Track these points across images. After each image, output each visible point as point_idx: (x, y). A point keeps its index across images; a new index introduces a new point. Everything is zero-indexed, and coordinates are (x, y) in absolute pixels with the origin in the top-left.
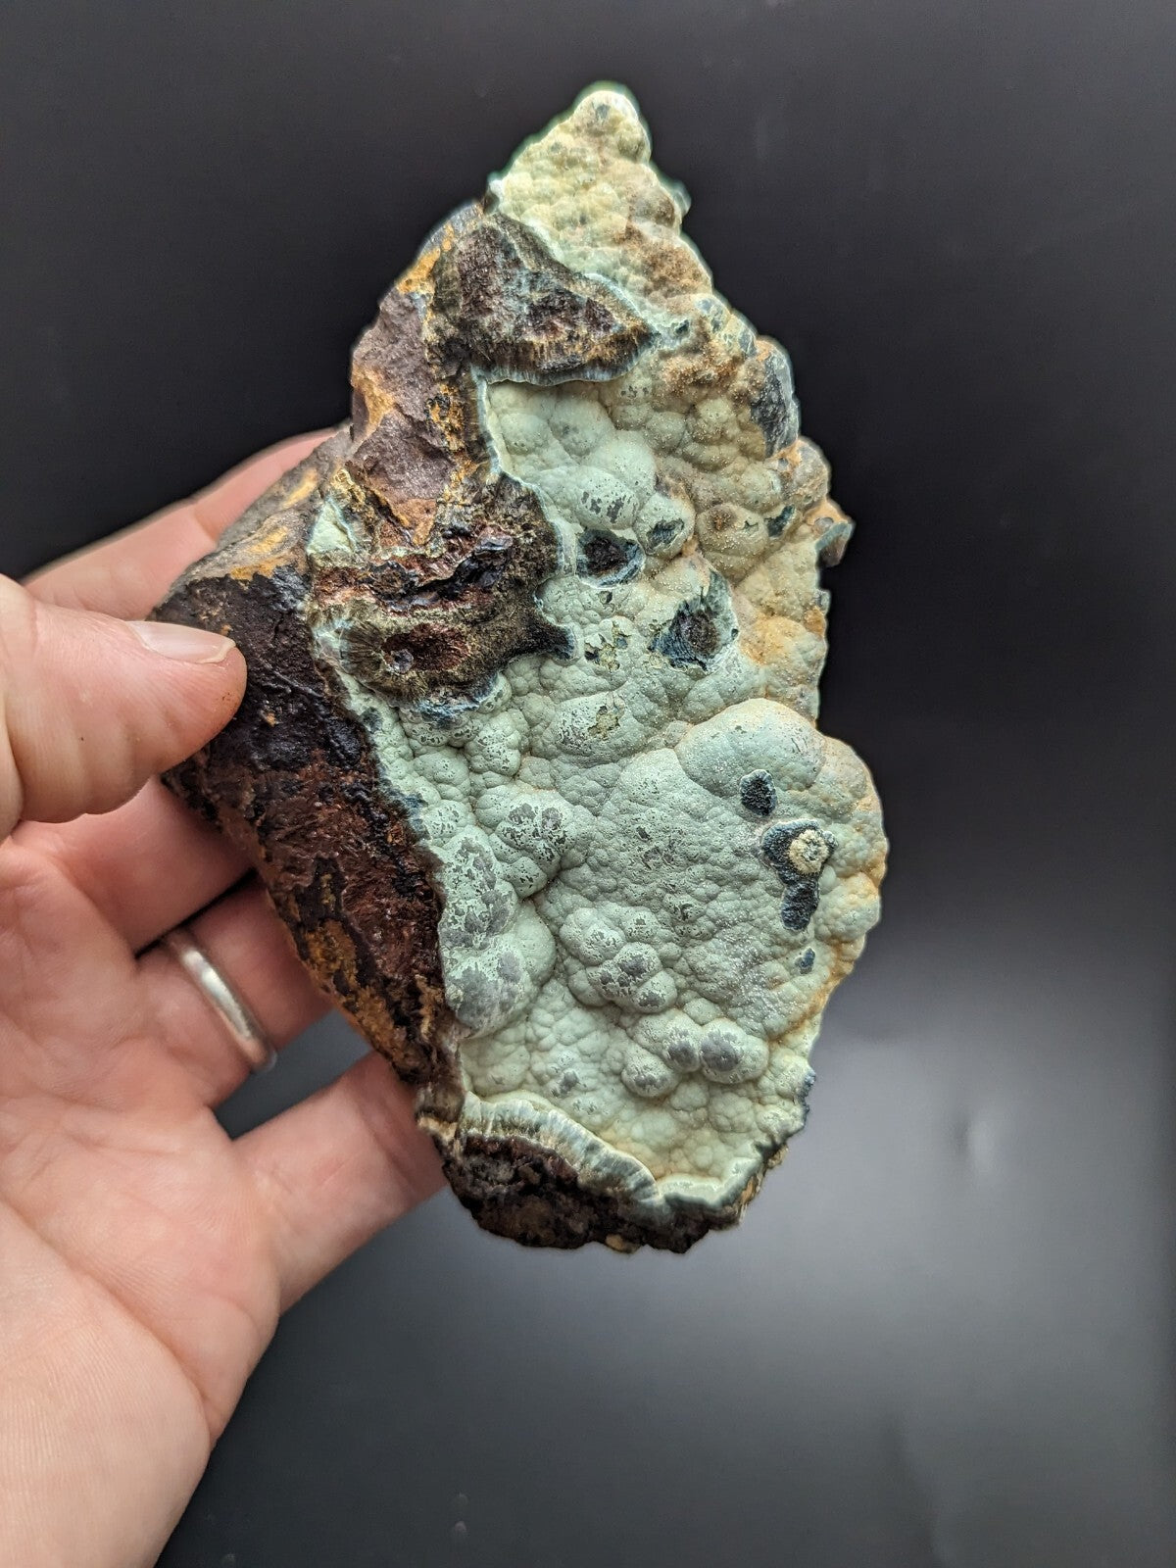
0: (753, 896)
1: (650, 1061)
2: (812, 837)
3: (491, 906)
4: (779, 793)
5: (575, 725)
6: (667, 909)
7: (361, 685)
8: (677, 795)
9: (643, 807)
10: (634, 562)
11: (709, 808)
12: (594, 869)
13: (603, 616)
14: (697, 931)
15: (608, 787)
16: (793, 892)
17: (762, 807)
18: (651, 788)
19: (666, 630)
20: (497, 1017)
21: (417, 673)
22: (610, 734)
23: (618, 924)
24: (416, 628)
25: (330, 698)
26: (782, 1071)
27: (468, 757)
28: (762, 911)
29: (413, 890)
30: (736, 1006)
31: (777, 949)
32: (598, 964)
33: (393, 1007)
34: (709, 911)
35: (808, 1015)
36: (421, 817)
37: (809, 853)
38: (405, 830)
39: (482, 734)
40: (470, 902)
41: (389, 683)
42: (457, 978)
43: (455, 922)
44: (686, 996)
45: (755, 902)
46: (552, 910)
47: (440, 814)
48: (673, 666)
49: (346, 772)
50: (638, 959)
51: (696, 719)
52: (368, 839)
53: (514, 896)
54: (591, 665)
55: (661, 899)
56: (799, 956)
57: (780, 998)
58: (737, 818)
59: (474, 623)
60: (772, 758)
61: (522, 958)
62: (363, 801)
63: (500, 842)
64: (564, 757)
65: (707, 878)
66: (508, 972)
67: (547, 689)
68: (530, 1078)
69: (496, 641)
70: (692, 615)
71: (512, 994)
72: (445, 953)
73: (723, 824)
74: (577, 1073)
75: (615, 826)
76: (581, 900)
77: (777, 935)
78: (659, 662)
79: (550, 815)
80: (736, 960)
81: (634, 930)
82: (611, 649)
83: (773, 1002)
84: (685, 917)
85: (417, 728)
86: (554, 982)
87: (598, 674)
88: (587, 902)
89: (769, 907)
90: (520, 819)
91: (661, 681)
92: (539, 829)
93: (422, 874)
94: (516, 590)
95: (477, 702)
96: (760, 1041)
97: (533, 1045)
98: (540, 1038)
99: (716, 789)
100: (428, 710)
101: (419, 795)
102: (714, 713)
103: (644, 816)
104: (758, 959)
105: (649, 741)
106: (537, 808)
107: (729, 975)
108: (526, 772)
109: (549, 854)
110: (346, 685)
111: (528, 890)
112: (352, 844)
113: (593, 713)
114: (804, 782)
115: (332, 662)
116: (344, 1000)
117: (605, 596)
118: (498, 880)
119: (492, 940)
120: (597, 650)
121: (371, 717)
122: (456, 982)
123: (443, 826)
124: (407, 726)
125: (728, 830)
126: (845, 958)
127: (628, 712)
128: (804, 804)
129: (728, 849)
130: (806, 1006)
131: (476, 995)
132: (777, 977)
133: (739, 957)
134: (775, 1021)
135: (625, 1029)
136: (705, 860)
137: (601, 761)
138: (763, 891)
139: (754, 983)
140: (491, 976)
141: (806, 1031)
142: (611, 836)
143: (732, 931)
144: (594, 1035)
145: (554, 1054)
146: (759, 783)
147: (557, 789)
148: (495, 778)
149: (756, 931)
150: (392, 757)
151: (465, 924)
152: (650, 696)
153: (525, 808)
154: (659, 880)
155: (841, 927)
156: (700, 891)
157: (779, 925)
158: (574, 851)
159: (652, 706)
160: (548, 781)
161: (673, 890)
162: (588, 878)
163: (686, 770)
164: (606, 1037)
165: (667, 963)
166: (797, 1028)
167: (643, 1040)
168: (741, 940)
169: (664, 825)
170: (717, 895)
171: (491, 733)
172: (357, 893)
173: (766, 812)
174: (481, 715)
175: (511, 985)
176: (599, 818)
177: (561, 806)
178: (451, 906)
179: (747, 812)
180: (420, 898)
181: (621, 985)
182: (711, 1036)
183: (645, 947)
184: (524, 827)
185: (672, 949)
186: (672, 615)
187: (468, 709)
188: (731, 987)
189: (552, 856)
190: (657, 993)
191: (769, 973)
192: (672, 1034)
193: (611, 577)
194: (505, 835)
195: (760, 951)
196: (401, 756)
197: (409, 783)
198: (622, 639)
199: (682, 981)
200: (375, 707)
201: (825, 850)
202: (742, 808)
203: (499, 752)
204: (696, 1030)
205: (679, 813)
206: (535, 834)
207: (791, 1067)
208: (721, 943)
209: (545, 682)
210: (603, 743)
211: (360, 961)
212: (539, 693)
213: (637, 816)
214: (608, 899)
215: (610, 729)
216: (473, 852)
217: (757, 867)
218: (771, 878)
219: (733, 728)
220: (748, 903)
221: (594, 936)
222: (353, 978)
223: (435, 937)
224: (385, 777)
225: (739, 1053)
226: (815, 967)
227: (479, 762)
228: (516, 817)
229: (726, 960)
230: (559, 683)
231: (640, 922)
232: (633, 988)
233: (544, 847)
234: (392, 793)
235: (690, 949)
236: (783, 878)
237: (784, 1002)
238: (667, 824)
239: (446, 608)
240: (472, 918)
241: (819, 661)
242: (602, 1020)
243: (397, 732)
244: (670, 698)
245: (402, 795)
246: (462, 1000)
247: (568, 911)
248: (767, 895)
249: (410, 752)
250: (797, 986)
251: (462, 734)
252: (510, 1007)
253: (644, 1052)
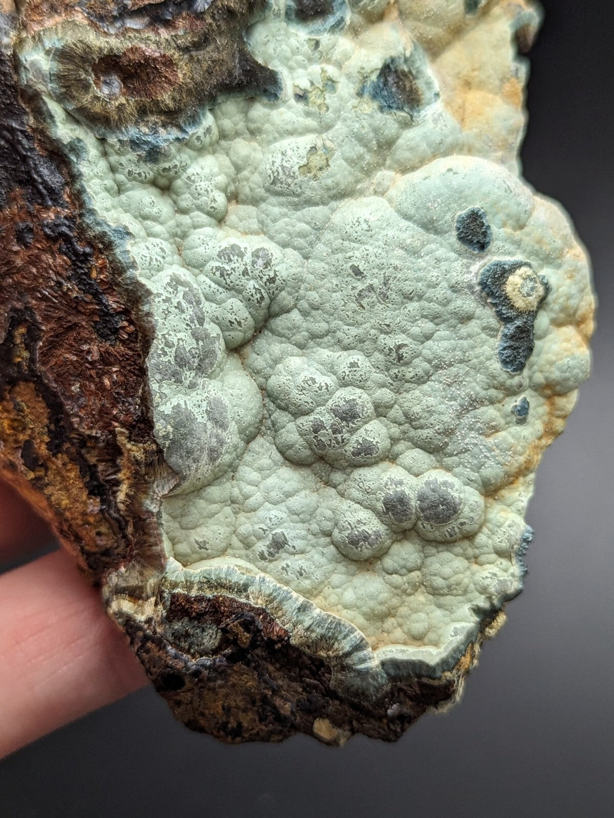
0: (470, 336)
1: (364, 514)
2: (529, 273)
3: (201, 343)
4: (495, 230)
5: (285, 164)
6: (381, 351)
7: (68, 113)
8: (391, 233)
9: (356, 245)
10: (338, 15)
11: (423, 245)
12: (305, 314)
13: (310, 60)
14: (412, 375)
15: (318, 229)
16: (511, 328)
17: (478, 242)
18: (365, 226)
19: (374, 77)
20: (204, 468)
21: (127, 100)
22: (319, 174)
23: (331, 369)
24: (128, 50)
25: (34, 130)
26: (499, 527)
27: (174, 197)
28: (478, 351)
29: (116, 331)
30: (451, 455)
31: (493, 392)
32: (307, 413)
33: (88, 471)
34: (424, 351)
35: (523, 471)
36: (128, 248)
37: (526, 288)
38: (111, 262)
39: (190, 171)
40: (180, 335)
41: (97, 108)
42: (166, 413)
43: (165, 354)
44: (400, 447)
45: (470, 341)
46: (259, 361)
47: (148, 248)
48: (382, 111)
49: (47, 208)
50: (352, 403)
51: (405, 169)
52: (69, 279)
53: (222, 341)
54: (300, 106)
55: (375, 341)
56: (515, 404)
57: (497, 447)
58: (453, 255)
59: (185, 50)
60: (487, 195)
61: (230, 406)
62: (67, 235)
63: (208, 281)
64: (273, 200)
65: (423, 316)
66: (217, 416)
67: (253, 133)
68: (235, 541)
69: (207, 71)
70: (396, 72)
71: (221, 442)
72: (154, 386)
73: (438, 260)
74: (286, 534)
75: (327, 267)
76: (290, 348)
77: (494, 377)
78: (369, 107)
79: (261, 254)
80: (452, 403)
81: (347, 373)
82: (320, 92)
83: (490, 450)
84: (400, 358)
85: (123, 160)
86: (260, 440)
87: (308, 114)
88: (296, 350)
89: (485, 347)
90: (229, 256)
91: (370, 125)
92: (249, 268)
93: (126, 312)
94: (227, 22)
95: (186, 132)
96: (477, 492)
97: (237, 504)
98: (247, 497)
99: (430, 226)
100: (138, 139)
101: (126, 227)
102: (423, 162)
103: (357, 254)
104: (475, 403)
105: (359, 186)
106: (246, 248)
107: (445, 418)
108: (232, 218)
109: (259, 296)
110: (53, 112)
111: (237, 335)
112: (51, 287)
113: (303, 152)
114: (518, 220)
115: (40, 87)
116: (32, 475)
117: (313, 43)
118: (207, 319)
119: (200, 381)
120: (306, 91)
121: (76, 148)
122: (165, 417)
123: (151, 259)
124: (114, 159)
125: (444, 266)
126: (558, 413)
127: (338, 154)
128: (518, 244)
129: (444, 284)
130: (522, 459)
131: (185, 434)
132: (493, 423)
133: (455, 400)
134: (492, 470)
135: (335, 487)
136: (420, 298)
137: (310, 202)
138: (479, 331)
139: (471, 429)
140: (201, 418)
141: (521, 489)
142: (323, 277)
143: (448, 372)
144: (303, 493)
145: (261, 513)
146: (475, 217)
147: (265, 233)
148: (203, 218)
149: (472, 372)
150: (97, 188)
151: (176, 357)
152: (361, 139)
153: (234, 247)
154: (373, 321)
155: (556, 375)
156: (415, 330)
157: (496, 366)
158: (283, 293)
159: (362, 150)
160: (255, 226)
161: (387, 330)
162: (298, 323)
163: (398, 211)
164: (314, 497)
165: (381, 410)
166: (512, 483)
167: (356, 494)
168: (456, 381)
169: (378, 261)
170: (432, 334)
171: (199, 170)
172: (53, 345)
173: (482, 246)
174: (188, 150)
175: (220, 431)
176: (310, 261)
177: (273, 248)
178: (160, 337)
179: (464, 247)
180: (123, 342)
181: (334, 432)
182: (427, 483)
183: (358, 391)
184: (233, 266)
185: (386, 395)
186: (380, 65)
187: (178, 139)
188: (448, 432)
189: (262, 298)
190: (372, 440)
191: (485, 418)
192: (386, 484)
193: (318, 24)
194: (214, 274)
195: (477, 394)
196: (107, 190)
197: (115, 215)
198: (330, 84)
199: (395, 430)
200: (82, 137)
201: (541, 290)
202: (458, 245)
203: (207, 191)
204: (410, 480)
205: (393, 250)
206: (245, 273)
207: (508, 523)
208: (437, 386)
209: (252, 126)
210: (313, 183)
211: (52, 427)
212: (244, 139)
213: (351, 254)
214: (319, 345)
215: (321, 169)
216: (182, 285)
217: (473, 305)
218: (487, 315)
219: (444, 170)
220: (465, 343)
221: (305, 381)
222: (43, 447)
223: (142, 372)
224: (91, 207)
225: (457, 500)
226: (530, 418)
227: (186, 200)
228: (226, 254)
229: (443, 403)
230: (267, 126)
231: (353, 365)
232: (346, 435)
233: (254, 288)
234: (98, 224)
235: (405, 395)
236: (499, 314)
237: (501, 450)
238: (384, 261)
239: (158, 34)
240: (182, 351)
241: (518, 131)
242: (312, 478)
243: (102, 165)
244: (380, 146)
245: (109, 226)
246: (171, 437)
247: (276, 361)
248: (483, 336)
249: (116, 188)
250: (513, 436)
251: (169, 169)
252: (218, 458)
253: (357, 506)
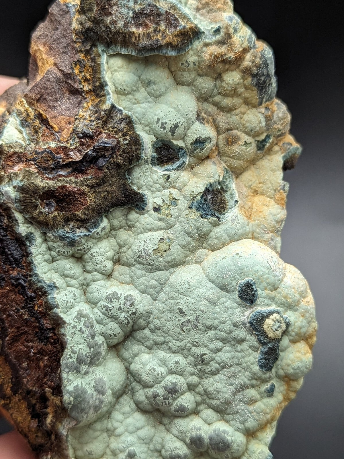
0: (242, 351)
1: (179, 444)
2: (277, 318)
3: (92, 349)
4: (260, 291)
5: (145, 248)
6: (193, 356)
7: (25, 219)
8: (202, 290)
9: (182, 296)
10: (182, 160)
11: (219, 299)
12: (152, 331)
13: (164, 188)
14: (209, 370)
15: (162, 284)
16: (265, 349)
17: (250, 299)
18: (187, 286)
19: (199, 197)
20: (91, 415)
21: (58, 214)
22: (165, 254)
23: (164, 363)
24: (59, 187)
25: (7, 226)
26: (254, 453)
27: (84, 263)
28: (246, 359)
29: (47, 338)
30: (229, 414)
31: (254, 382)
32: (151, 387)
33: (31, 407)
34: (217, 358)
35: (269, 422)
36: (55, 296)
37: (275, 327)
38: (45, 303)
39: (93, 251)
40: (80, 346)
41: (41, 219)
42: (70, 390)
43: (71, 357)
44: (201, 407)
45: (243, 354)
46: (126, 354)
47: (66, 295)
48: (202, 217)
49: (13, 269)
50: (175, 385)
51: (214, 249)
52: (23, 308)
53: (105, 345)
54: (156, 214)
55: (189, 350)
56: (267, 387)
57: (255, 411)
58: (235, 305)
59: (92, 187)
60: (257, 272)
61: (108, 381)
62: (22, 285)
63: (99, 313)
64: (138, 266)
65: (216, 339)
66: (100, 388)
67: (130, 227)
68: (108, 451)
69: (104, 198)
70: (213, 191)
71: (101, 402)
72: (64, 375)
73: (227, 308)
74: (136, 450)
75: (165, 307)
76: (143, 348)
77: (255, 374)
78: (195, 215)
79: (129, 298)
80: (231, 387)
81: (173, 367)
82: (167, 206)
83: (250, 413)
84: (203, 361)
85: (55, 245)
86: (125, 397)
87: (160, 220)
88: (147, 350)
89: (251, 357)
90: (111, 299)
91: (195, 225)
92: (122, 306)
93: (53, 329)
94: (117, 170)
95: (91, 232)
96: (242, 435)
97: (111, 432)
98: (115, 429)
99: (224, 288)
100: (63, 235)
101: (54, 283)
102: (224, 245)
103: (182, 301)
104: (243, 387)
105: (187, 259)
106: (121, 294)
107: (227, 396)
108: (116, 274)
109: (127, 321)
110: (17, 218)
111: (115, 341)
112: (14, 311)
113: (156, 242)
114: (273, 286)
115: (10, 205)
116: (3, 402)
117: (166, 177)
118: (97, 335)
119: (91, 369)
120: (160, 206)
121: (29, 237)
122: (70, 393)
123: (67, 301)
124: (50, 244)
125: (230, 311)
126: (292, 389)
127: (175, 242)
128: (273, 299)
129: (229, 322)
130: (269, 416)
131: (81, 401)
132: (254, 398)
133: (232, 385)
134: (251, 423)
135: (165, 425)
136: (216, 328)
137: (158, 269)
138: (248, 348)
139: (241, 401)
140: (90, 391)
141: (268, 430)
142: (163, 312)
143: (229, 370)
144: (146, 428)
145: (123, 438)
146: (248, 285)
147: (133, 284)
148: (99, 276)
149: (243, 371)
150: (40, 261)
151: (77, 359)
152: (189, 234)
153: (115, 294)
154: (189, 339)
155: (291, 371)
156: (212, 346)
157: (256, 368)
158: (141, 320)
159: (189, 239)
160: (128, 280)
161: (197, 345)
162: (148, 336)
163: (207, 277)
164: (153, 430)
165: (191, 387)
166: (263, 428)
167: (175, 432)
168: (234, 376)
169: (193, 307)
170: (221, 349)
171: (97, 250)
172: (15, 339)
173: (252, 302)
174: (92, 240)
175: (101, 396)
176: (156, 301)
177: (135, 293)
178: (69, 348)
179: (241, 302)
180: (51, 344)
181: (164, 399)
182: (214, 431)
183: (179, 377)
184: (113, 305)
185: (194, 379)
186: (203, 189)
187: (86, 235)
188: (228, 403)
189: (129, 322)
190: (185, 404)
191: (249, 395)
192: (192, 429)
193: (169, 166)
194: (102, 309)
195: (245, 383)
196: (46, 261)
197: (49, 276)
198: (174, 201)
199: (199, 398)
200: (32, 231)
201: (284, 326)
202: (238, 300)
203: (101, 261)
204: (205, 427)
205: (202, 301)
206: (120, 309)
207: (259, 451)
208: (223, 377)
209: (130, 223)
210: (161, 259)
211: (14, 380)
212: (125, 229)
213: (178, 301)
214: (159, 348)
215: (165, 251)
216: (83, 317)
217: (245, 334)
218: (253, 340)
219: (234, 254)
220: (239, 355)
221: (150, 370)
222: (9, 389)
223: (59, 366)
224: (36, 272)
225: (230, 441)
226: (275, 393)
227: (89, 266)
228: (110, 298)
229: (225, 387)
230: (137, 224)
231: (177, 363)
232: (171, 401)
233: (124, 317)
234: (39, 281)
235: (205, 380)
236: (259, 341)
237: (257, 413)
238: (196, 307)
239: (77, 178)
240: (81, 355)
242: (152, 419)
243: (44, 246)
244: (200, 236)
245: (45, 283)
246: (72, 403)
247: (135, 355)
248: (250, 351)
249: (51, 258)
250: (264, 404)
251: (81, 250)
252: (99, 410)
253: (175, 439)
